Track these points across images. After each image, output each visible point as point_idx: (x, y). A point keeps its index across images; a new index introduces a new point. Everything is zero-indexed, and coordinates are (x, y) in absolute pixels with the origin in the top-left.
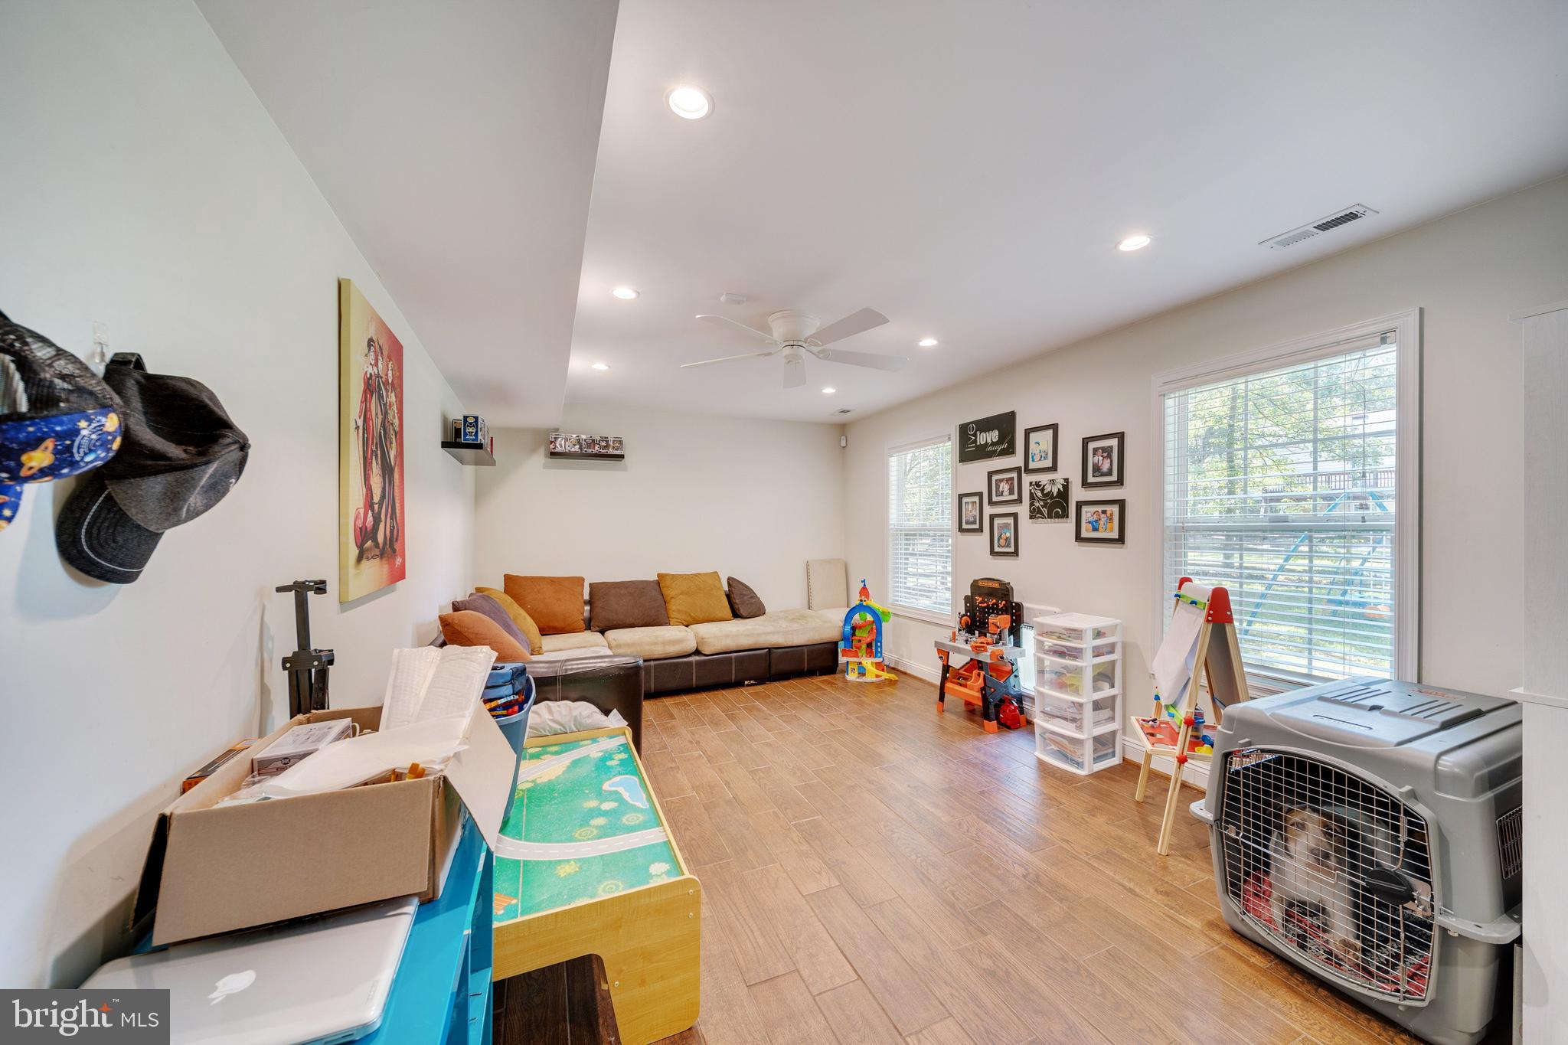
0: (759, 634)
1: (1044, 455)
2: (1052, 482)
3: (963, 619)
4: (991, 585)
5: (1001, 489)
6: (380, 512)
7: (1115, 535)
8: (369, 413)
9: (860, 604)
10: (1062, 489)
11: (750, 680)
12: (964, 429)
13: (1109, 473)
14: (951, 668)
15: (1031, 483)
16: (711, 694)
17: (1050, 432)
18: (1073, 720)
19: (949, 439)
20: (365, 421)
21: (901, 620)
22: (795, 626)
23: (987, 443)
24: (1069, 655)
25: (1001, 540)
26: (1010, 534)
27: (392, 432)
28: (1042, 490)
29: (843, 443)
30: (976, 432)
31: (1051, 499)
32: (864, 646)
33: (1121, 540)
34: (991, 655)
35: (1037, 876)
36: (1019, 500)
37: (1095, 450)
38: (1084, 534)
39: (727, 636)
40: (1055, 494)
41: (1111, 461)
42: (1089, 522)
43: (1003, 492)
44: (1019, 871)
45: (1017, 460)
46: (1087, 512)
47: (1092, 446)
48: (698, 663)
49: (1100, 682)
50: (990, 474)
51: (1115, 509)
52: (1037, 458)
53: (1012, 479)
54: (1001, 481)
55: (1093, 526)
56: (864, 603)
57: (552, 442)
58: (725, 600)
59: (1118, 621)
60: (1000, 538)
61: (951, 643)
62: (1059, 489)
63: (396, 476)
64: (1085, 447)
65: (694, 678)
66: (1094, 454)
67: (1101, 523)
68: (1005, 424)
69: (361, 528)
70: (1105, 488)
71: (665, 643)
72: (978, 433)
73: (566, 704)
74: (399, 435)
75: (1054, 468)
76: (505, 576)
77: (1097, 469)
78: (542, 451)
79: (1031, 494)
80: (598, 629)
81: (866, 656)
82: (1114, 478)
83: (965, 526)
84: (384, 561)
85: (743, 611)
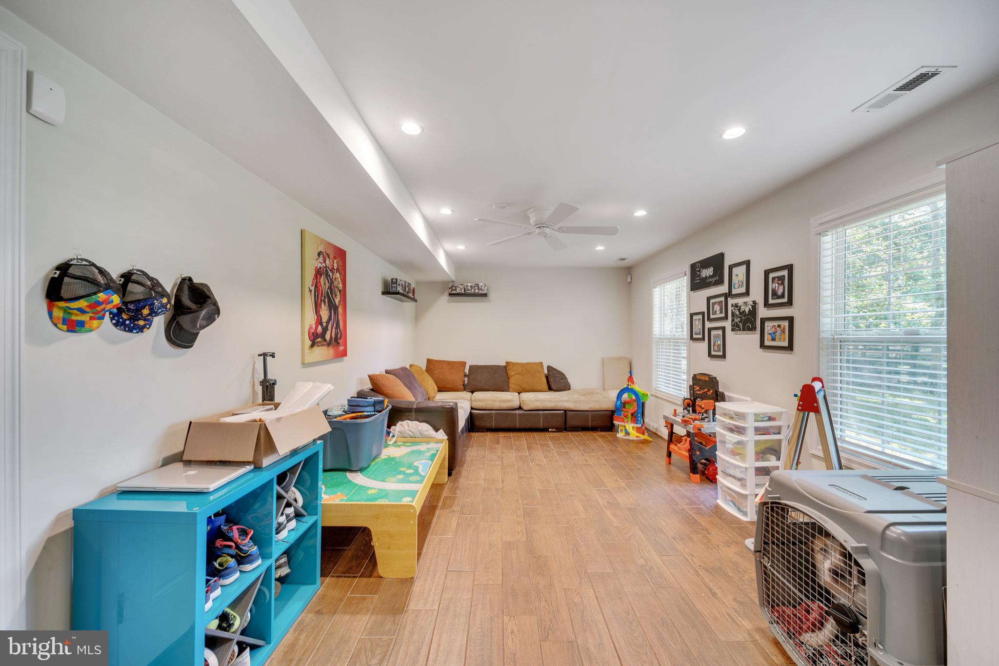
0: (558, 401)
1: (741, 284)
2: (746, 303)
3: (686, 401)
4: (704, 378)
5: (715, 310)
6: (327, 326)
7: (786, 344)
8: (319, 284)
9: (627, 387)
10: (751, 309)
11: (552, 428)
12: (693, 267)
13: (783, 296)
14: (674, 434)
15: (732, 305)
16: (527, 434)
17: (744, 267)
18: (740, 480)
19: (685, 275)
20: (316, 287)
21: (660, 401)
22: (583, 398)
23: (706, 277)
24: (736, 431)
25: (715, 347)
26: (720, 342)
27: (336, 290)
28: (739, 310)
29: (629, 280)
30: (700, 269)
31: (744, 316)
32: (630, 415)
33: (790, 347)
34: (693, 427)
35: (652, 568)
36: (726, 318)
37: (773, 279)
38: (767, 343)
39: (537, 401)
40: (747, 313)
41: (784, 287)
42: (770, 334)
43: (716, 311)
44: (641, 562)
45: (723, 289)
46: (768, 325)
47: (771, 275)
48: (520, 414)
49: (769, 455)
50: (709, 299)
51: (786, 324)
52: (737, 286)
53: (722, 302)
54: (715, 303)
55: (772, 337)
56: (630, 387)
57: (450, 288)
58: (544, 380)
59: (784, 410)
60: (714, 344)
61: (673, 418)
62: (750, 309)
63: (340, 310)
64: (767, 277)
65: (517, 423)
66: (773, 282)
67: (777, 334)
68: (717, 261)
69: (313, 333)
70: (781, 308)
71: (501, 401)
72: (701, 269)
73: (416, 423)
74: (343, 292)
75: (747, 293)
76: (427, 359)
77: (774, 294)
78: (447, 294)
79: (733, 313)
80: (470, 390)
81: (631, 423)
82: (785, 300)
83: (695, 336)
84: (330, 347)
85: (553, 387)
